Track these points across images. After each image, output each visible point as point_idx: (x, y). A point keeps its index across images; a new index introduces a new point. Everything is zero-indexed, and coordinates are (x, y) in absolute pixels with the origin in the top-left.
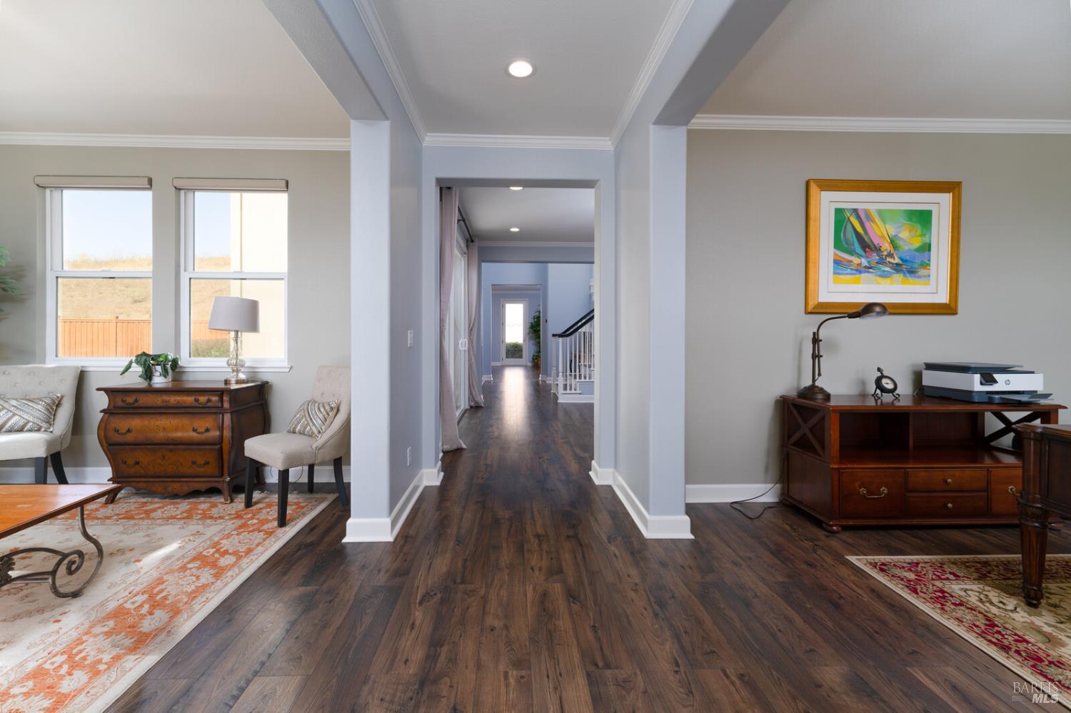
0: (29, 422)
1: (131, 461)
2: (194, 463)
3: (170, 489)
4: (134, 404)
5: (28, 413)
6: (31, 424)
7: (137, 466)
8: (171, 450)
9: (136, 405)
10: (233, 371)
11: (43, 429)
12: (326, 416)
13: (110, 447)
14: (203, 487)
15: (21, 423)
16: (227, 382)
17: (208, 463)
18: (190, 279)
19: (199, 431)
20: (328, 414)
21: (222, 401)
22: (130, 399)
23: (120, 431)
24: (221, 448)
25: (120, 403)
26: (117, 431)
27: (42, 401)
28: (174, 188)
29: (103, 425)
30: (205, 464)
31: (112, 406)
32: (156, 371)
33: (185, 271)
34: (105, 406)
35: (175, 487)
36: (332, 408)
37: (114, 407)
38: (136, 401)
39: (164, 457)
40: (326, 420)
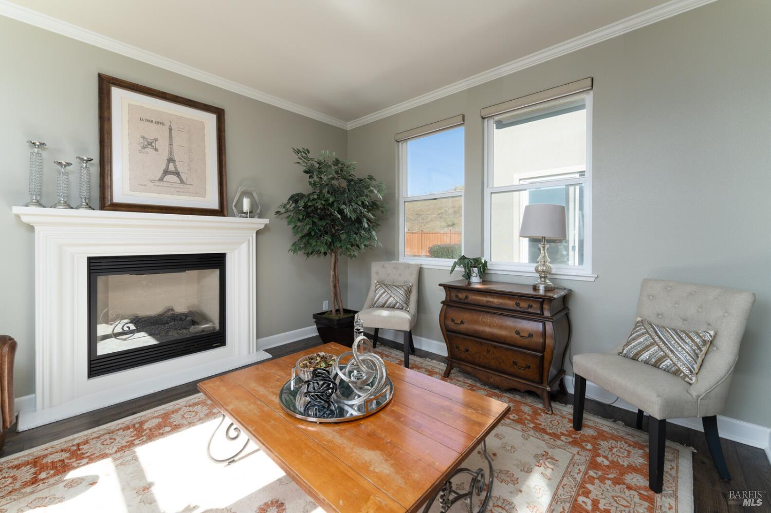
0: (397, 302)
1: (462, 348)
2: (515, 363)
3: (492, 380)
4: (464, 300)
5: (397, 296)
6: (398, 304)
7: (467, 353)
8: (495, 347)
9: (466, 301)
10: (541, 277)
11: (404, 309)
12: (697, 351)
13: (447, 332)
14: (523, 388)
15: (394, 302)
16: (535, 288)
17: (529, 367)
18: (491, 193)
19: (522, 334)
20: (699, 349)
21: (542, 309)
22: (462, 296)
23: (456, 321)
24: (543, 357)
25: (454, 298)
26: (453, 321)
27: (403, 288)
28: (481, 118)
29: (443, 313)
30: (526, 368)
31: (448, 299)
32: (474, 272)
33: (487, 187)
34: (443, 298)
35: (496, 378)
36: (704, 342)
37: (450, 300)
38: (466, 297)
39: (488, 351)
40: (698, 357)
